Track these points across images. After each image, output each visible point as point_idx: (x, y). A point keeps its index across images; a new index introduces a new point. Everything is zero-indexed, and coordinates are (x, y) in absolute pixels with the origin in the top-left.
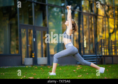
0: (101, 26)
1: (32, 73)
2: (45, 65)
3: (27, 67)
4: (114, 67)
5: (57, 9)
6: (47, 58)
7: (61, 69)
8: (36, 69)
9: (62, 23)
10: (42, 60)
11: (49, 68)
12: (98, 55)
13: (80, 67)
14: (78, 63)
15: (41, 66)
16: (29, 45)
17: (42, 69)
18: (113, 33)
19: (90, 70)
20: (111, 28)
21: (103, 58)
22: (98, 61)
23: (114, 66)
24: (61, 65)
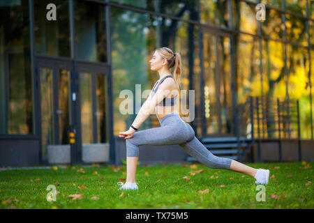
0: (247, 61)
1: (74, 185)
2: (103, 164)
3: (56, 168)
4: (287, 168)
5: (131, 16)
6: (107, 145)
7: (149, 173)
8: (81, 174)
9: (144, 52)
10: (95, 151)
11: (115, 170)
12: (242, 139)
13: (198, 170)
14: (190, 159)
15: (94, 166)
16: (59, 112)
17: (96, 173)
18: (279, 80)
19: (226, 177)
20: (274, 68)
21: (255, 145)
22: (242, 154)
23: (289, 166)
24: (146, 165)
